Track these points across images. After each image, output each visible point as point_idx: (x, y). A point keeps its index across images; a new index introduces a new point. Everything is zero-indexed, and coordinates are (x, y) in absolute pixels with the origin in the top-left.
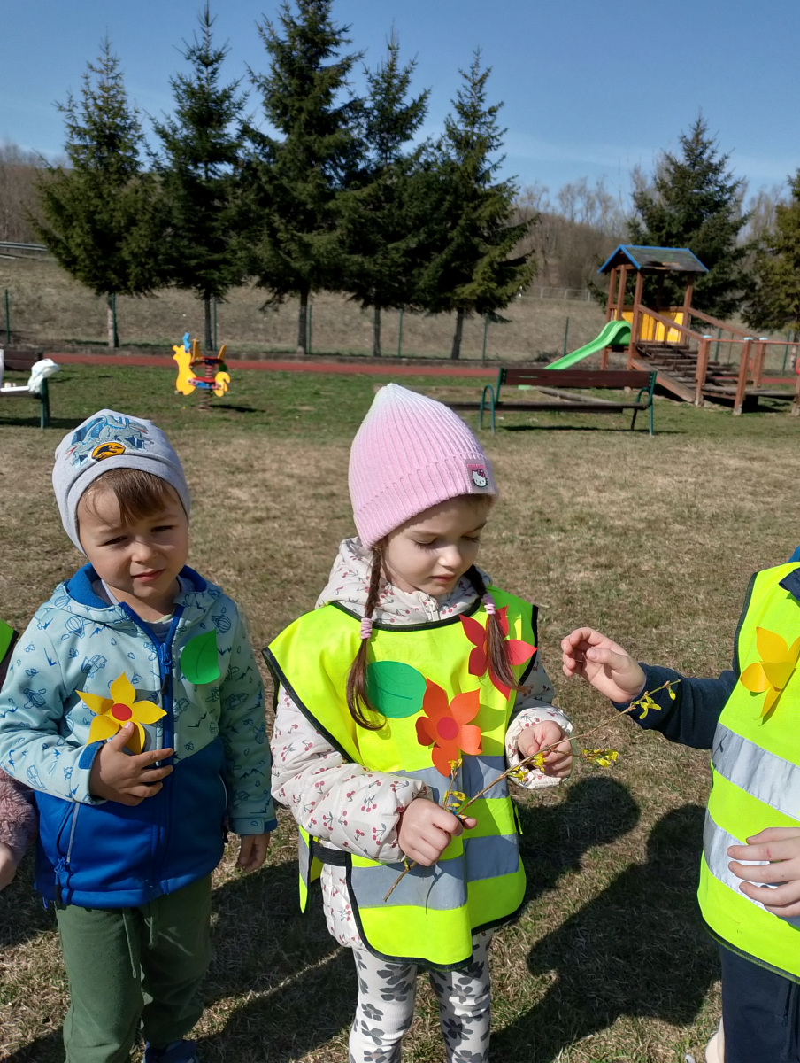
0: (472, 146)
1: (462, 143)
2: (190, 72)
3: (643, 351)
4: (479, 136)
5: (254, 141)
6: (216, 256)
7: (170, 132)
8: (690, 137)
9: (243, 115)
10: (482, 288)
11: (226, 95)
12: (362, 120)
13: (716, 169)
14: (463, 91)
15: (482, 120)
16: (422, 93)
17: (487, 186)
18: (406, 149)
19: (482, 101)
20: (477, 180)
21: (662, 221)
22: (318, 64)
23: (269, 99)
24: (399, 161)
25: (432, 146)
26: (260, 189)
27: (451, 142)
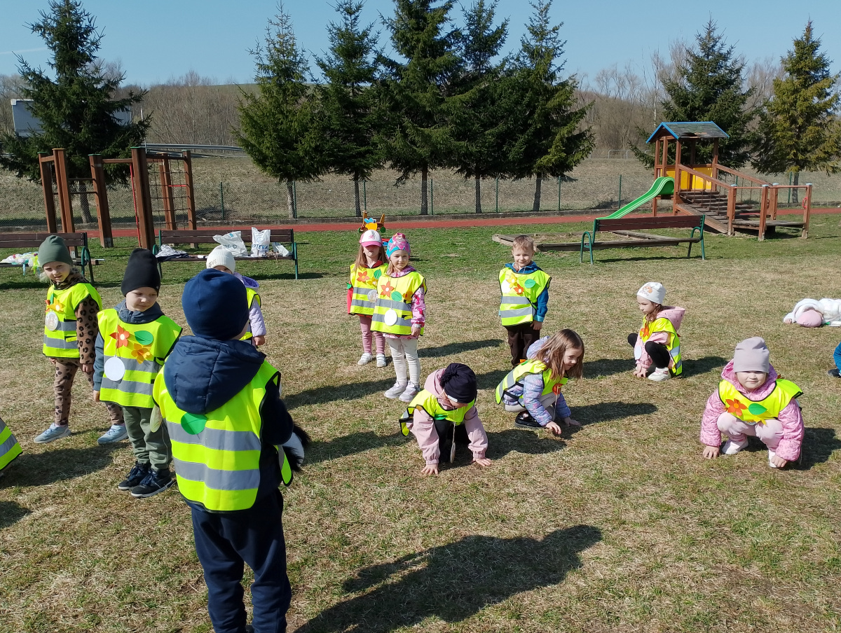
0: (541, 55)
1: (534, 54)
2: (340, 20)
3: (685, 197)
4: (547, 48)
5: (385, 65)
6: (363, 149)
7: (327, 63)
8: (704, 35)
9: (377, 47)
10: (556, 157)
11: (365, 34)
12: (461, 44)
13: (725, 58)
14: (533, 17)
15: (548, 37)
16: (504, 21)
17: (554, 83)
18: (494, 61)
19: (548, 23)
20: (546, 80)
21: (687, 98)
22: (429, 7)
23: (395, 35)
24: (489, 71)
25: (513, 58)
26: (392, 98)
27: (526, 54)
